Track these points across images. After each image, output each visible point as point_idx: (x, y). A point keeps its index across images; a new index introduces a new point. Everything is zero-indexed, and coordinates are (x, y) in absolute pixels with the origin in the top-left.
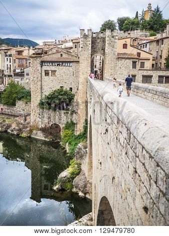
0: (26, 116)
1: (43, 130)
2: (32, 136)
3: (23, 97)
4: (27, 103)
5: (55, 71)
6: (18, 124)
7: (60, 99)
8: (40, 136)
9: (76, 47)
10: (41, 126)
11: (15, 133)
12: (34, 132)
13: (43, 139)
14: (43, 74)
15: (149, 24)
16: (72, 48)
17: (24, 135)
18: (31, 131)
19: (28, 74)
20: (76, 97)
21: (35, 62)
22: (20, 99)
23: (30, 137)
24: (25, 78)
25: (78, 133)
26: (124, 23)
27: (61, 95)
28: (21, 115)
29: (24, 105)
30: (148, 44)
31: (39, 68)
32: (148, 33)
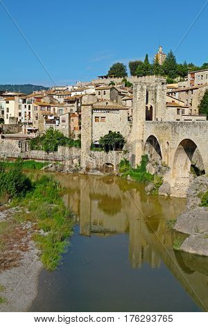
0: (73, 160)
4: (70, 148)
5: (105, 117)
9: (100, 94)
16: (95, 95)
20: (128, 139)
22: (62, 145)
24: (60, 125)
26: (137, 67)
29: (67, 150)
32: (164, 79)
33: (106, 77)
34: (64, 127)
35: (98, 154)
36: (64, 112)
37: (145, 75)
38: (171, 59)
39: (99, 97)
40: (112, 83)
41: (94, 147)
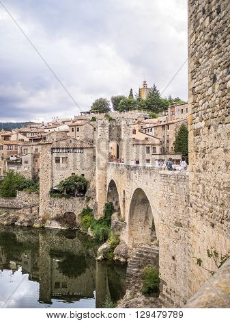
0: (31, 207)
1: (58, 219)
2: (46, 226)
3: (25, 187)
4: (30, 193)
5: (66, 158)
6: (27, 216)
7: (76, 186)
8: (56, 226)
9: (73, 131)
10: (53, 215)
11: (26, 224)
12: (48, 221)
13: (60, 227)
14: (54, 161)
15: (147, 104)
16: (68, 131)
17: (36, 225)
18: (44, 221)
19: (26, 162)
20: (92, 183)
21: (45, 149)
22: (21, 189)
23: (43, 227)
24: (23, 167)
25: (99, 218)
26: (119, 102)
27: (77, 181)
28: (25, 207)
29: (27, 196)
30: (153, 129)
31: (50, 155)
32: (147, 114)
33: (89, 113)
34: (26, 169)
35: (58, 201)
36: (29, 152)
37: (128, 110)
38: (154, 93)
40: (94, 119)
41: (54, 193)
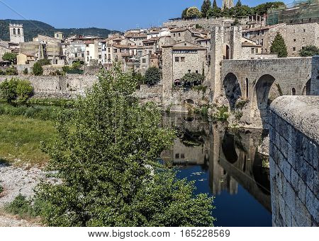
5: (184, 58)
9: (175, 36)
14: (174, 60)
24: (141, 66)
30: (248, 34)
36: (143, 54)
39: (175, 39)
